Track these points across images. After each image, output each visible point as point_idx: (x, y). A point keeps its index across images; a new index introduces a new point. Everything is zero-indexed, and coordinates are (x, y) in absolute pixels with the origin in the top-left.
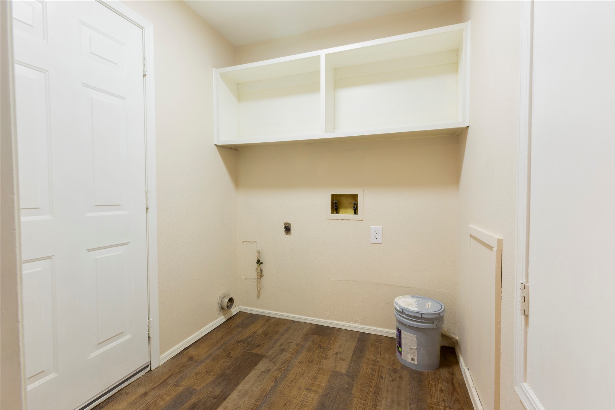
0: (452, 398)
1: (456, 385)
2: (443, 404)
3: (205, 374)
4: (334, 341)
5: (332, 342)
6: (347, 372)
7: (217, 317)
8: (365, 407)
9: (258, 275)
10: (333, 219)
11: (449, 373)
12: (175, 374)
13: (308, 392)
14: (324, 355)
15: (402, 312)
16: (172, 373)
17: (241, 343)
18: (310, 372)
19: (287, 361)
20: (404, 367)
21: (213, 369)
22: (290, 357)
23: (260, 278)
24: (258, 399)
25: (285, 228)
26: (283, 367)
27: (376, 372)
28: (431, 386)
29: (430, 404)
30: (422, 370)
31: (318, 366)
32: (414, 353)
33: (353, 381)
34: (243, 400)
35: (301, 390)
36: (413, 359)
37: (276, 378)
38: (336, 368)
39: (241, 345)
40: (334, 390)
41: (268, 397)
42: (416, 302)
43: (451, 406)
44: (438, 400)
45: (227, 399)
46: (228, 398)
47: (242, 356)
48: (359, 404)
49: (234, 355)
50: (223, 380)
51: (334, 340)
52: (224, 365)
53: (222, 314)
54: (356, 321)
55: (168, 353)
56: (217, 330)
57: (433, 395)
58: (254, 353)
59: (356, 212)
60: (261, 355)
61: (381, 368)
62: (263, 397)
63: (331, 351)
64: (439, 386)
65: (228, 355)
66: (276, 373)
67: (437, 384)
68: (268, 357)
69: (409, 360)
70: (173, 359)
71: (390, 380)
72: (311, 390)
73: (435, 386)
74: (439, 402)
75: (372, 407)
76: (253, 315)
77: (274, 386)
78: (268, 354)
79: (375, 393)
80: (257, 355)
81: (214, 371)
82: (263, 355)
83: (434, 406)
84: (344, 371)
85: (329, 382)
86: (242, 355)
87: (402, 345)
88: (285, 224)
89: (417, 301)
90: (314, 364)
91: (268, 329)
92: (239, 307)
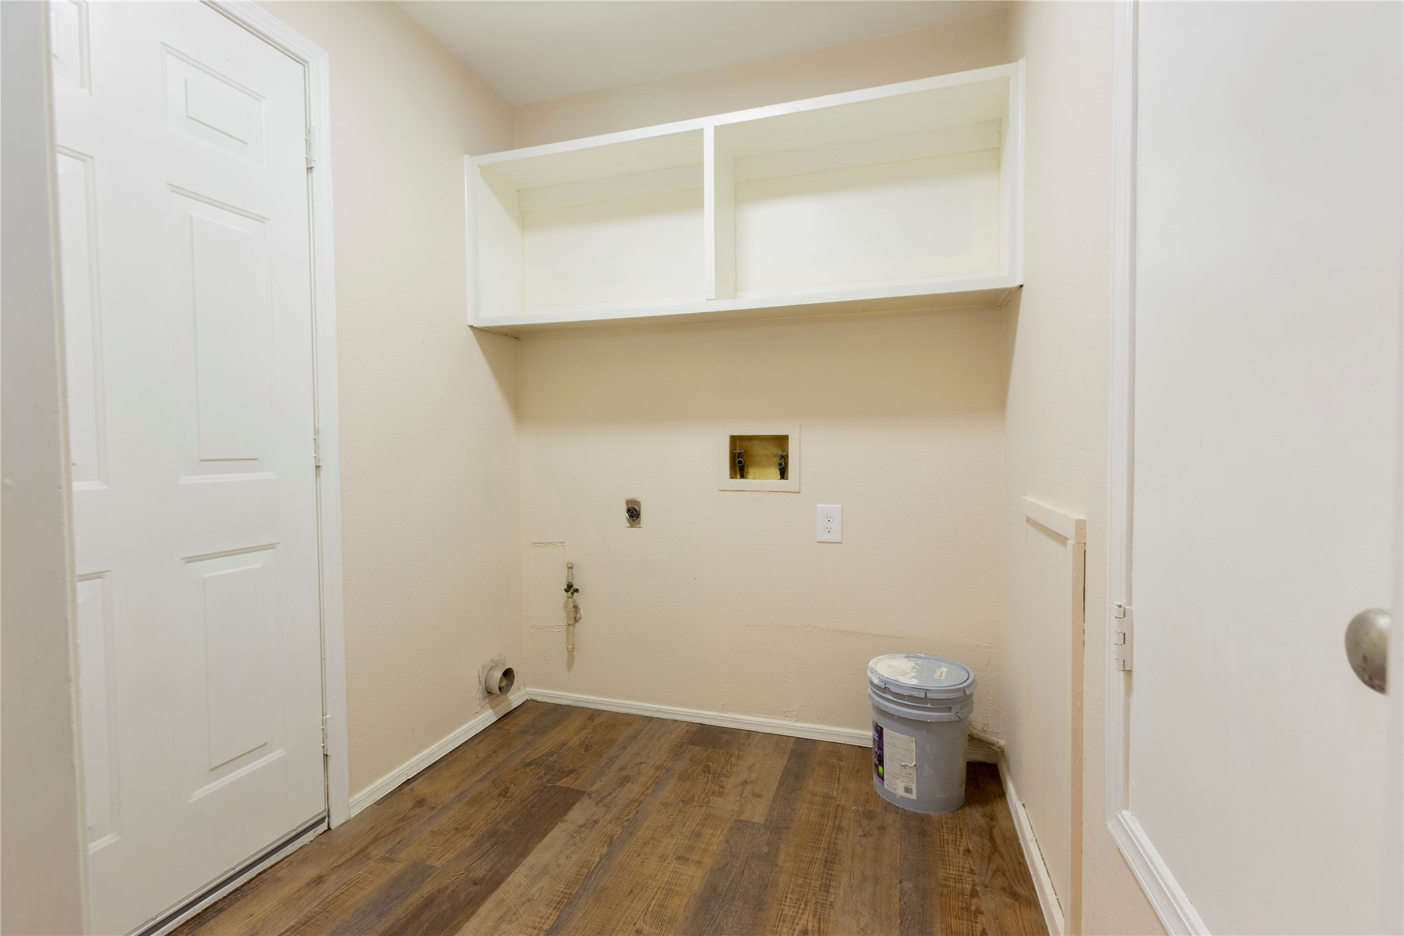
0: (988, 866)
1: (998, 839)
2: (969, 879)
3: (452, 833)
4: (739, 757)
5: (733, 760)
6: (766, 820)
7: (477, 713)
8: (804, 890)
9: (568, 618)
10: (733, 491)
11: (985, 816)
12: (384, 836)
13: (682, 865)
14: (716, 788)
15: (884, 689)
16: (378, 835)
17: (532, 767)
18: (685, 824)
19: (635, 801)
20: (889, 807)
21: (471, 824)
22: (642, 794)
23: (574, 624)
24: (572, 883)
25: (629, 511)
26: (627, 815)
27: (828, 819)
28: (945, 845)
29: (943, 880)
30: (927, 813)
31: (703, 809)
32: (911, 776)
33: (779, 838)
34: (539, 886)
35: (667, 862)
36: (908, 790)
37: (611, 837)
38: (741, 813)
39: (533, 772)
40: (737, 859)
41: (593, 878)
42: (914, 668)
43: (986, 882)
44: (959, 871)
45: (503, 885)
46: (506, 882)
47: (535, 795)
48: (792, 886)
49: (518, 792)
50: (493, 846)
51: (738, 755)
52: (495, 814)
53: (488, 705)
54: (786, 715)
55: (368, 792)
56: (478, 740)
57: (949, 861)
58: (563, 787)
59: (783, 473)
60: (578, 790)
61: (840, 809)
62: (583, 877)
63: (732, 779)
64: (962, 844)
65: (505, 793)
66: (610, 827)
67: (958, 839)
68: (594, 796)
69: (900, 792)
70: (380, 804)
71: (859, 834)
72: (688, 860)
73: (954, 843)
74: (961, 876)
75: (820, 891)
76: (557, 707)
77: (606, 855)
78: (593, 788)
79: (826, 861)
80: (568, 791)
81: (472, 827)
82: (582, 792)
83: (951, 884)
84: (759, 819)
85: (727, 842)
86: (535, 792)
87: (886, 761)
88: (628, 502)
89: (916, 664)
90: (695, 807)
91: (592, 735)
92: (527, 689)
